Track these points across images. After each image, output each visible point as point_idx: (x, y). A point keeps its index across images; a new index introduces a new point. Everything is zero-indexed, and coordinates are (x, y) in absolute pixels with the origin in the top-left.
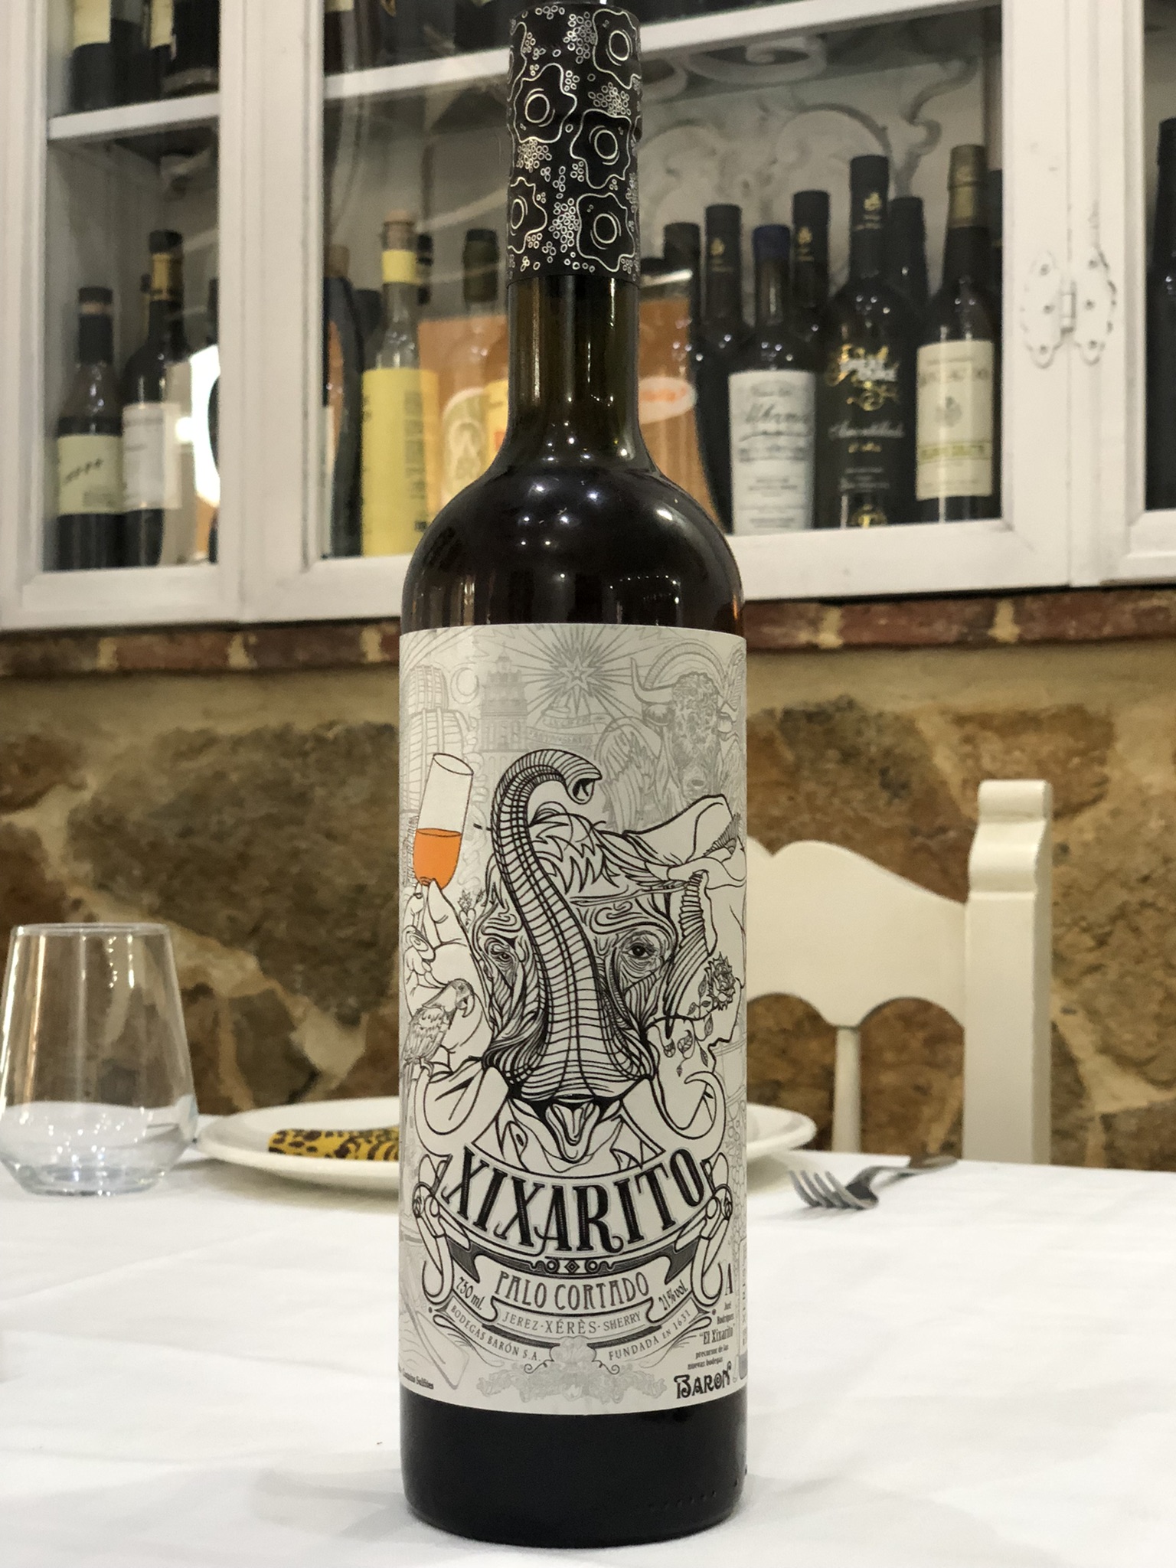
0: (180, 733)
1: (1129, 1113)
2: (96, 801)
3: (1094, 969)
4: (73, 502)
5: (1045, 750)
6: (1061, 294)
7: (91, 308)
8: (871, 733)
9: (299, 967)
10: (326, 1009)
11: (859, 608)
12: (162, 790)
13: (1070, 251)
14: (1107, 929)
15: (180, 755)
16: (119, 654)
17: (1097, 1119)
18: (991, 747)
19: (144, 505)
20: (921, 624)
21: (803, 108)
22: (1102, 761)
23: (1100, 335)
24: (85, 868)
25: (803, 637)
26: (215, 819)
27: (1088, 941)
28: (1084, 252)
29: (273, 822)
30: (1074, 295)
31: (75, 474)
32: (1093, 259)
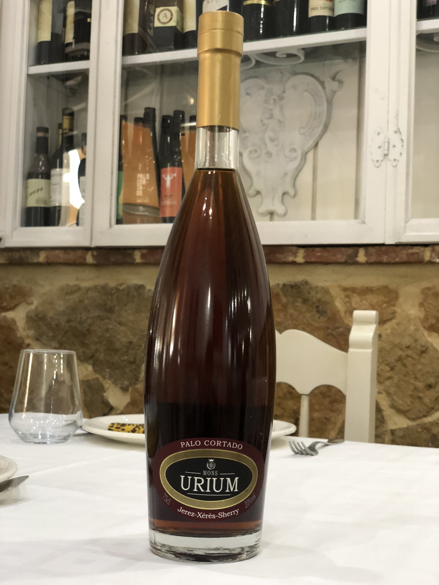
0: (68, 285)
1: (400, 429)
2: (36, 308)
3: (390, 378)
4: (32, 203)
5: (375, 301)
6: (385, 142)
7: (41, 134)
8: (313, 293)
9: (108, 370)
10: (117, 385)
11: (311, 249)
12: (61, 305)
14: (394, 364)
15: (68, 293)
16: (47, 257)
17: (389, 432)
18: (356, 299)
19: (57, 205)
20: (333, 256)
21: (295, 74)
22: (394, 306)
23: (397, 158)
24: (32, 333)
25: (291, 259)
26: (79, 316)
27: (389, 369)
28: (393, 128)
29: (100, 318)
30: (389, 143)
31: (34, 192)
32: (396, 131)
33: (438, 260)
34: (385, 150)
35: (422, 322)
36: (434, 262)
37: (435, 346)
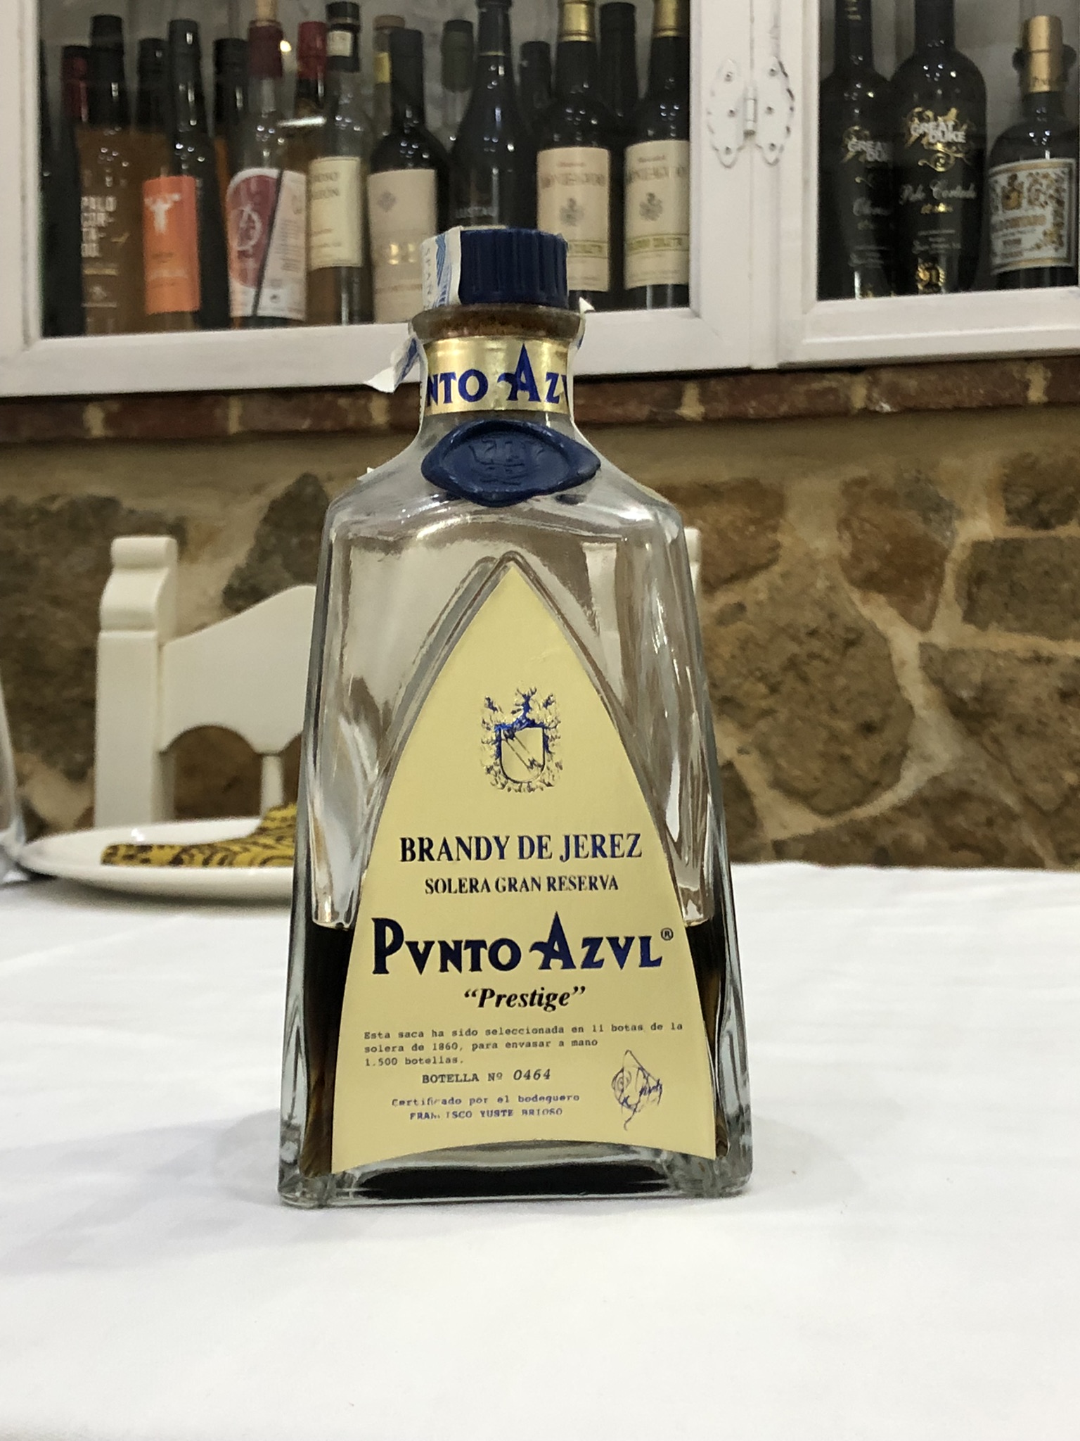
1: (798, 839)
3: (768, 712)
5: (725, 519)
6: (745, 100)
10: (52, 765)
13: (752, 61)
14: (779, 679)
17: (770, 847)
20: (615, 405)
22: (775, 529)
23: (779, 140)
27: (764, 691)
28: (766, 61)
30: (755, 100)
32: (774, 69)
33: (887, 408)
34: (746, 120)
35: (846, 568)
36: (876, 412)
37: (880, 626)
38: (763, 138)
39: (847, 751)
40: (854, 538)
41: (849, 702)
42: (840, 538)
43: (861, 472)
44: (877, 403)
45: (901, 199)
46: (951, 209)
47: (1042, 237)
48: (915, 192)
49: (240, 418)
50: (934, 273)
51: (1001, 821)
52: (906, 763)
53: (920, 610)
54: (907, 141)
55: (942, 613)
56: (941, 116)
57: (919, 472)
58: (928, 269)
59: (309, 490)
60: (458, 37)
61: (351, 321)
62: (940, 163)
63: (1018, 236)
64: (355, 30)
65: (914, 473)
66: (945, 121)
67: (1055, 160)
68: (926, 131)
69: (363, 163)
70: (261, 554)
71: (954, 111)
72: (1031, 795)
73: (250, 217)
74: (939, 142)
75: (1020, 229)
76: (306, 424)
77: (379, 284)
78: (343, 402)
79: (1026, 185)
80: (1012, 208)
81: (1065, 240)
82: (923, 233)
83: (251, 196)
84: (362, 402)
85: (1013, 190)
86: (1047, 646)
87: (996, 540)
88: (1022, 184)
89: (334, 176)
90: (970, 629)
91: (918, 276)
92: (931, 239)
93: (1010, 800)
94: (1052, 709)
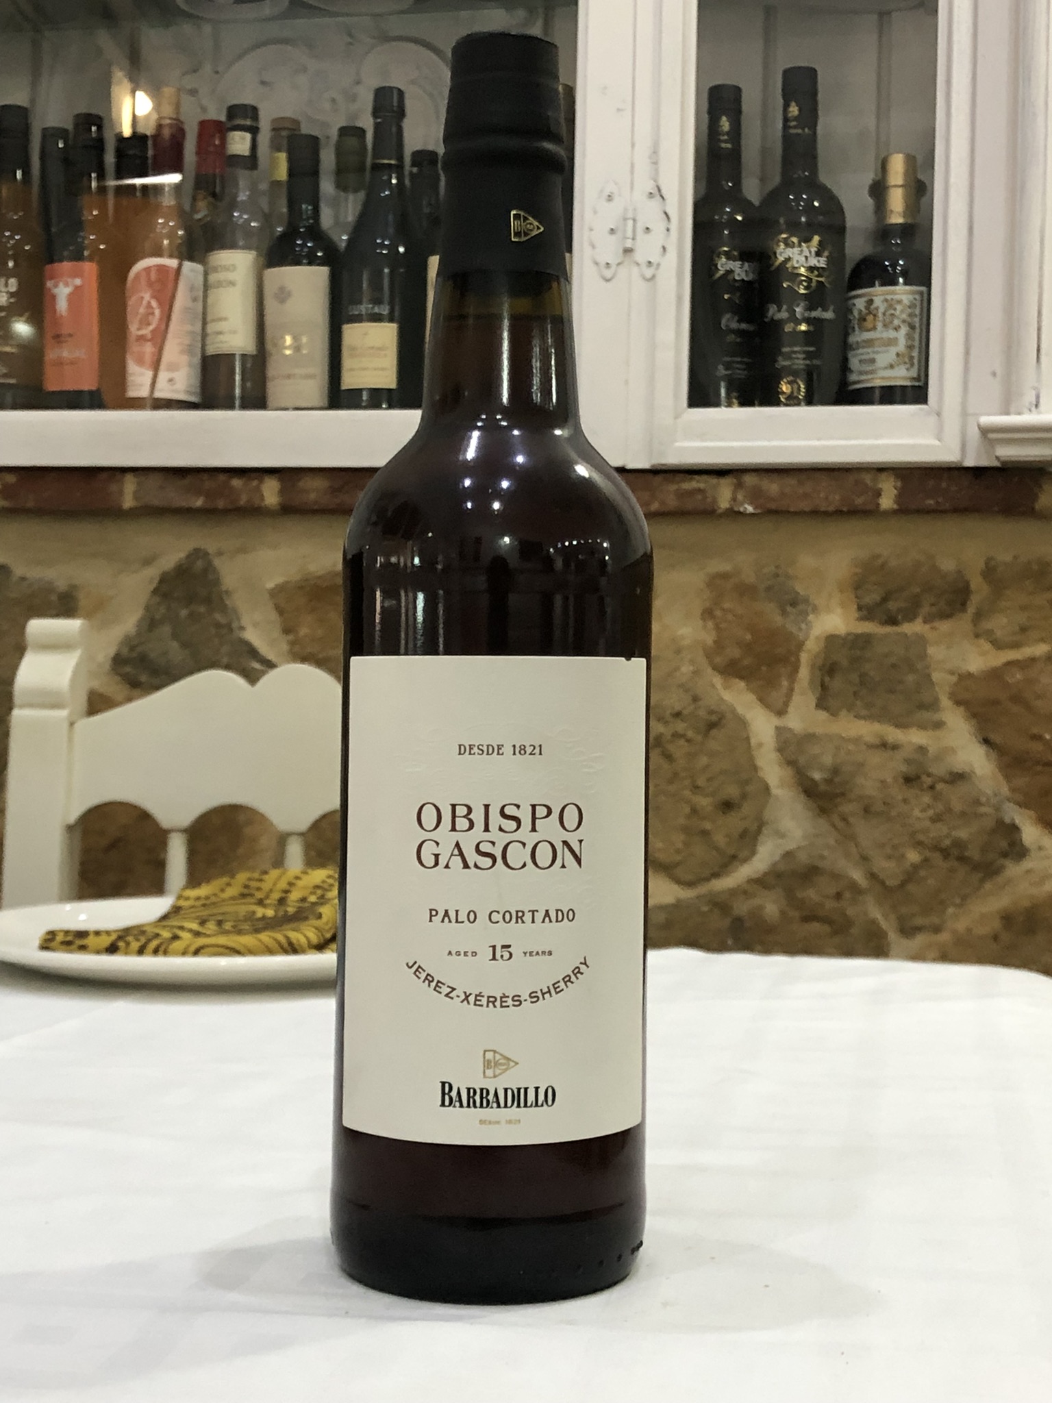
1: (659, 909)
6: (625, 220)
13: (632, 183)
23: (655, 257)
28: (644, 185)
30: (634, 220)
32: (651, 191)
33: (750, 509)
34: (626, 238)
35: (709, 655)
36: (740, 513)
37: (740, 710)
38: (639, 256)
39: (708, 826)
40: (717, 628)
41: (709, 780)
42: (705, 627)
43: (726, 567)
44: (742, 504)
45: (767, 317)
46: (812, 328)
47: (894, 356)
48: (779, 311)
49: (135, 493)
50: (795, 386)
51: (847, 895)
52: (761, 838)
53: (777, 696)
54: (772, 265)
55: (797, 699)
56: (804, 242)
57: (777, 567)
58: (789, 383)
59: (200, 564)
60: (352, 142)
61: (245, 406)
62: (803, 285)
63: (871, 356)
64: (254, 131)
65: (773, 568)
66: (808, 247)
67: (907, 288)
68: (791, 256)
69: (258, 256)
70: (150, 623)
71: (816, 238)
72: (875, 870)
73: (149, 306)
74: (803, 266)
75: (876, 349)
76: (199, 503)
77: (271, 371)
78: (236, 483)
79: (881, 310)
80: (869, 330)
81: (916, 361)
82: (786, 350)
83: (150, 284)
84: (255, 483)
85: (870, 313)
86: (893, 734)
87: (849, 634)
88: (877, 309)
89: (231, 268)
90: (823, 715)
91: (781, 389)
92: (794, 356)
93: (857, 875)
94: (898, 793)
